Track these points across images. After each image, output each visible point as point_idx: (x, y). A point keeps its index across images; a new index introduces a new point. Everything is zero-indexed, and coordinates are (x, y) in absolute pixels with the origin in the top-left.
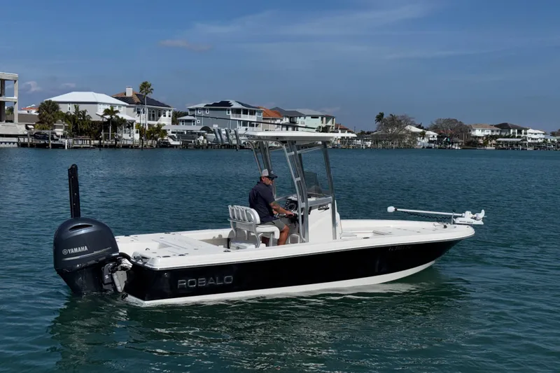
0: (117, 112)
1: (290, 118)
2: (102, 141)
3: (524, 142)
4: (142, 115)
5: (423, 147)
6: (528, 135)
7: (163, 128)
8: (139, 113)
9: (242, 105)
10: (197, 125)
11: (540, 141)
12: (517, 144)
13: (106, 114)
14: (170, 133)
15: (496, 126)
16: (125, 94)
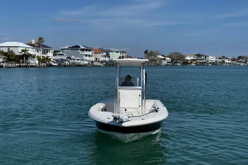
0: (28, 50)
1: (107, 53)
2: (21, 64)
3: (207, 62)
4: (40, 52)
5: (165, 65)
6: (209, 59)
7: (49, 58)
8: (38, 51)
9: (85, 47)
10: (65, 56)
11: (214, 61)
12: (205, 63)
13: (22, 52)
14: (52, 60)
15: (196, 55)
16: (31, 43)
